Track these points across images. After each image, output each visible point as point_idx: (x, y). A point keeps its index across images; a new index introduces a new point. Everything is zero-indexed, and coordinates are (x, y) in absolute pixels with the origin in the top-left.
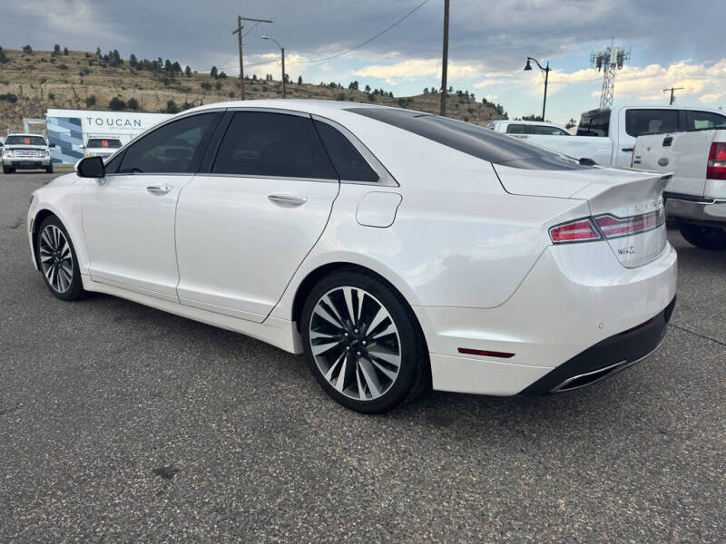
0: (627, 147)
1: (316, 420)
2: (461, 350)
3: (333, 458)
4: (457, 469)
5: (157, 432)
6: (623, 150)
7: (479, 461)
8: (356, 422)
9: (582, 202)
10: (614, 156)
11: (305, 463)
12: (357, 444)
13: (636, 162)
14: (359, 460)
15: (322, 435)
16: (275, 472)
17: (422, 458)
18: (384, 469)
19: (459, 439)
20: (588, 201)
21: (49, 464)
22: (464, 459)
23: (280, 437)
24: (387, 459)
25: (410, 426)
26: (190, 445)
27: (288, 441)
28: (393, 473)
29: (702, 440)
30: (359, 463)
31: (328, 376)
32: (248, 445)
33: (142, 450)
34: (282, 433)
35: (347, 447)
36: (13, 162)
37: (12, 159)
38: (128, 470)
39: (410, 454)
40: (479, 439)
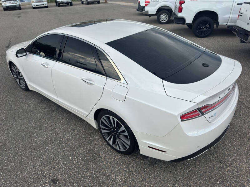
0: (239, 3)
1: (104, 156)
2: (149, 147)
3: (107, 175)
4: (147, 180)
5: (53, 161)
6: (238, 4)
7: (155, 177)
8: (116, 156)
9: (195, 104)
10: (234, 6)
11: (98, 177)
12: (116, 168)
13: (240, 15)
14: (116, 176)
15: (105, 163)
16: (88, 181)
17: (136, 175)
18: (123, 180)
19: (150, 165)
20: (198, 104)
21: (20, 176)
22: (150, 175)
23: (91, 164)
24: (125, 175)
25: (134, 158)
26: (63, 168)
27: (94, 166)
28: (126, 182)
29: (234, 167)
30: (115, 177)
31: (107, 139)
32: (81, 168)
33: (48, 170)
34: (92, 162)
35: (112, 169)
36: (6, 6)
37: (6, 5)
38: (43, 180)
39: (133, 173)
40: (157, 165)
